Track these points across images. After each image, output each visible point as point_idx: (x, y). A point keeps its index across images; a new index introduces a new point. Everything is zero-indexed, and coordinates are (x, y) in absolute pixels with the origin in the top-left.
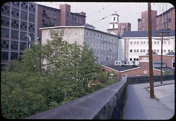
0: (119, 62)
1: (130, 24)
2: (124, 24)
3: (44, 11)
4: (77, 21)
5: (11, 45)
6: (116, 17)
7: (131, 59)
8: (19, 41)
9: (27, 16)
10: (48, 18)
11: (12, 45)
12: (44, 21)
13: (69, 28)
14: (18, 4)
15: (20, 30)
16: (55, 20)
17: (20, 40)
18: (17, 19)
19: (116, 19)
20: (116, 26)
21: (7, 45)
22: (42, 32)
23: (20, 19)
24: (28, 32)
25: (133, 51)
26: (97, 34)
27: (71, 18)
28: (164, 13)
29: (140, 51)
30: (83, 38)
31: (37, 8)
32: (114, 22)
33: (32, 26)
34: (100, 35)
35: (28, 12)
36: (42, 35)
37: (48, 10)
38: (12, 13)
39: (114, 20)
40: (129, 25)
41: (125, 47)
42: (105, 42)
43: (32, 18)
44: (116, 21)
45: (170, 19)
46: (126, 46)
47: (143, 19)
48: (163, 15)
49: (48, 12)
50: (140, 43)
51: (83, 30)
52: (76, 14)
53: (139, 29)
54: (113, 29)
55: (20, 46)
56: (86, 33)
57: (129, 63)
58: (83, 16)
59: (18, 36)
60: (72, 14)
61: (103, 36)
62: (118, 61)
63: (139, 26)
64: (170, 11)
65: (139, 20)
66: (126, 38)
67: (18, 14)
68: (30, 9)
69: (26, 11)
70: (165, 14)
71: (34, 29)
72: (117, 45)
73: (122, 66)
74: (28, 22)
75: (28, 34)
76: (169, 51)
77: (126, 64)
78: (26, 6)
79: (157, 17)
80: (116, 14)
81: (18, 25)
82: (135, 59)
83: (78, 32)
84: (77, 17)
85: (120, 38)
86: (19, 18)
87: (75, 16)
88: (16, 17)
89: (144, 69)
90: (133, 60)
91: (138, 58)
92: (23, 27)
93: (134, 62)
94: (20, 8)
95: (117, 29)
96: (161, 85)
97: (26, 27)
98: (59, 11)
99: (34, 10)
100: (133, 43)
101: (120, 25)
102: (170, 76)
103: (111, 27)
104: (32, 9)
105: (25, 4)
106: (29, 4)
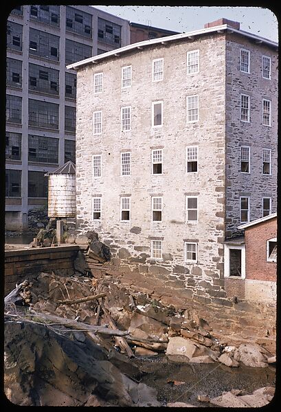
5: (30, 149)
8: (62, 136)
11: (35, 150)
14: (55, 20)
15: (62, 102)
17: (66, 133)
18: (53, 66)
21: (13, 148)
30: (223, 79)
35: (95, 45)
38: (33, 45)
51: (221, 42)
55: (66, 153)
56: (236, 57)
59: (57, 121)
67: (54, 52)
68: (101, 36)
69: (87, 43)
78: (86, 26)
81: (55, 86)
83: (202, 56)
86: (58, 64)
88: (49, 61)
94: (63, 33)
99: (117, 39)
104: (107, 35)
105: (81, 21)
106: (95, 20)
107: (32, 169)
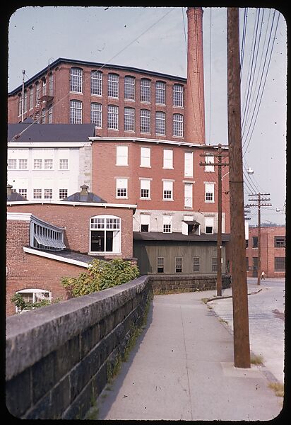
45: (50, 100)
48: (25, 91)
64: (51, 74)
70: (31, 88)
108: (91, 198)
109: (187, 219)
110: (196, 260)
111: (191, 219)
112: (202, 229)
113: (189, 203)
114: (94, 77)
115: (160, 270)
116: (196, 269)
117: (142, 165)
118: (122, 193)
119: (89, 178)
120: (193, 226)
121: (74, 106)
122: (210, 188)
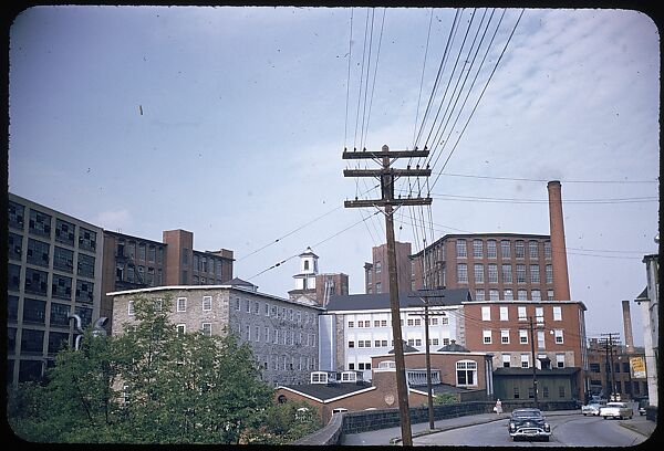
0: (321, 376)
1: (347, 277)
2: (330, 277)
3: (121, 248)
4: (211, 273)
5: (23, 341)
6: (310, 259)
7: (352, 366)
8: (47, 329)
9: (72, 262)
10: (131, 266)
11: (25, 342)
12: (119, 272)
13: (189, 290)
15: (49, 299)
16: (151, 269)
17: (51, 326)
18: (43, 269)
19: (311, 265)
20: (312, 284)
21: (10, 340)
22: (115, 304)
23: (51, 271)
24: (73, 303)
25: (356, 345)
26: (262, 304)
27: (196, 265)
28: (426, 250)
29: (373, 344)
30: (228, 315)
31: (100, 241)
32: (306, 272)
33: (84, 287)
34: (271, 306)
35: (77, 250)
36: (115, 311)
37: (132, 246)
38: (30, 253)
39: (307, 267)
40: (344, 279)
41: (336, 337)
42: (284, 324)
43: (87, 266)
44: (311, 271)
45: (443, 263)
46: (339, 334)
47: (379, 265)
48: (426, 254)
49: (130, 249)
50: (372, 324)
51: (227, 294)
52: (208, 255)
53: (368, 290)
54: (304, 291)
55: (50, 343)
56: (234, 302)
57: (346, 376)
58: (226, 259)
59: (44, 316)
60: (197, 254)
61: (280, 308)
62: (319, 373)
63: (367, 283)
65: (368, 267)
66: (337, 312)
67: (46, 257)
68: (80, 242)
69: (70, 248)
71: (90, 296)
72: (315, 330)
73: (330, 385)
74: (75, 276)
75: (73, 309)
76: (446, 341)
77: (339, 379)
78: (70, 234)
79: (412, 257)
80: (311, 254)
81: (44, 286)
82: (361, 366)
83: (214, 301)
84: (211, 262)
85: (321, 312)
86: (47, 267)
87: (204, 260)
88: (40, 265)
89: (386, 392)
90: (356, 368)
91: (370, 361)
92: (61, 289)
93: (359, 374)
94: (53, 241)
95: (313, 291)
96: (431, 433)
97: (68, 291)
98: (163, 246)
99: (93, 244)
100: (356, 324)
101: (321, 280)
102: (453, 407)
103: (299, 285)
104: (86, 242)
105: (66, 230)
106: (77, 229)
107: (23, 358)
108: (458, 348)
109: (540, 357)
110: (546, 389)
111: (544, 357)
112: (554, 364)
113: (542, 345)
114: (476, 244)
115: (517, 396)
116: (546, 396)
117: (502, 319)
118: (487, 339)
119: (463, 330)
120: (545, 363)
121: (461, 268)
122: (559, 333)
